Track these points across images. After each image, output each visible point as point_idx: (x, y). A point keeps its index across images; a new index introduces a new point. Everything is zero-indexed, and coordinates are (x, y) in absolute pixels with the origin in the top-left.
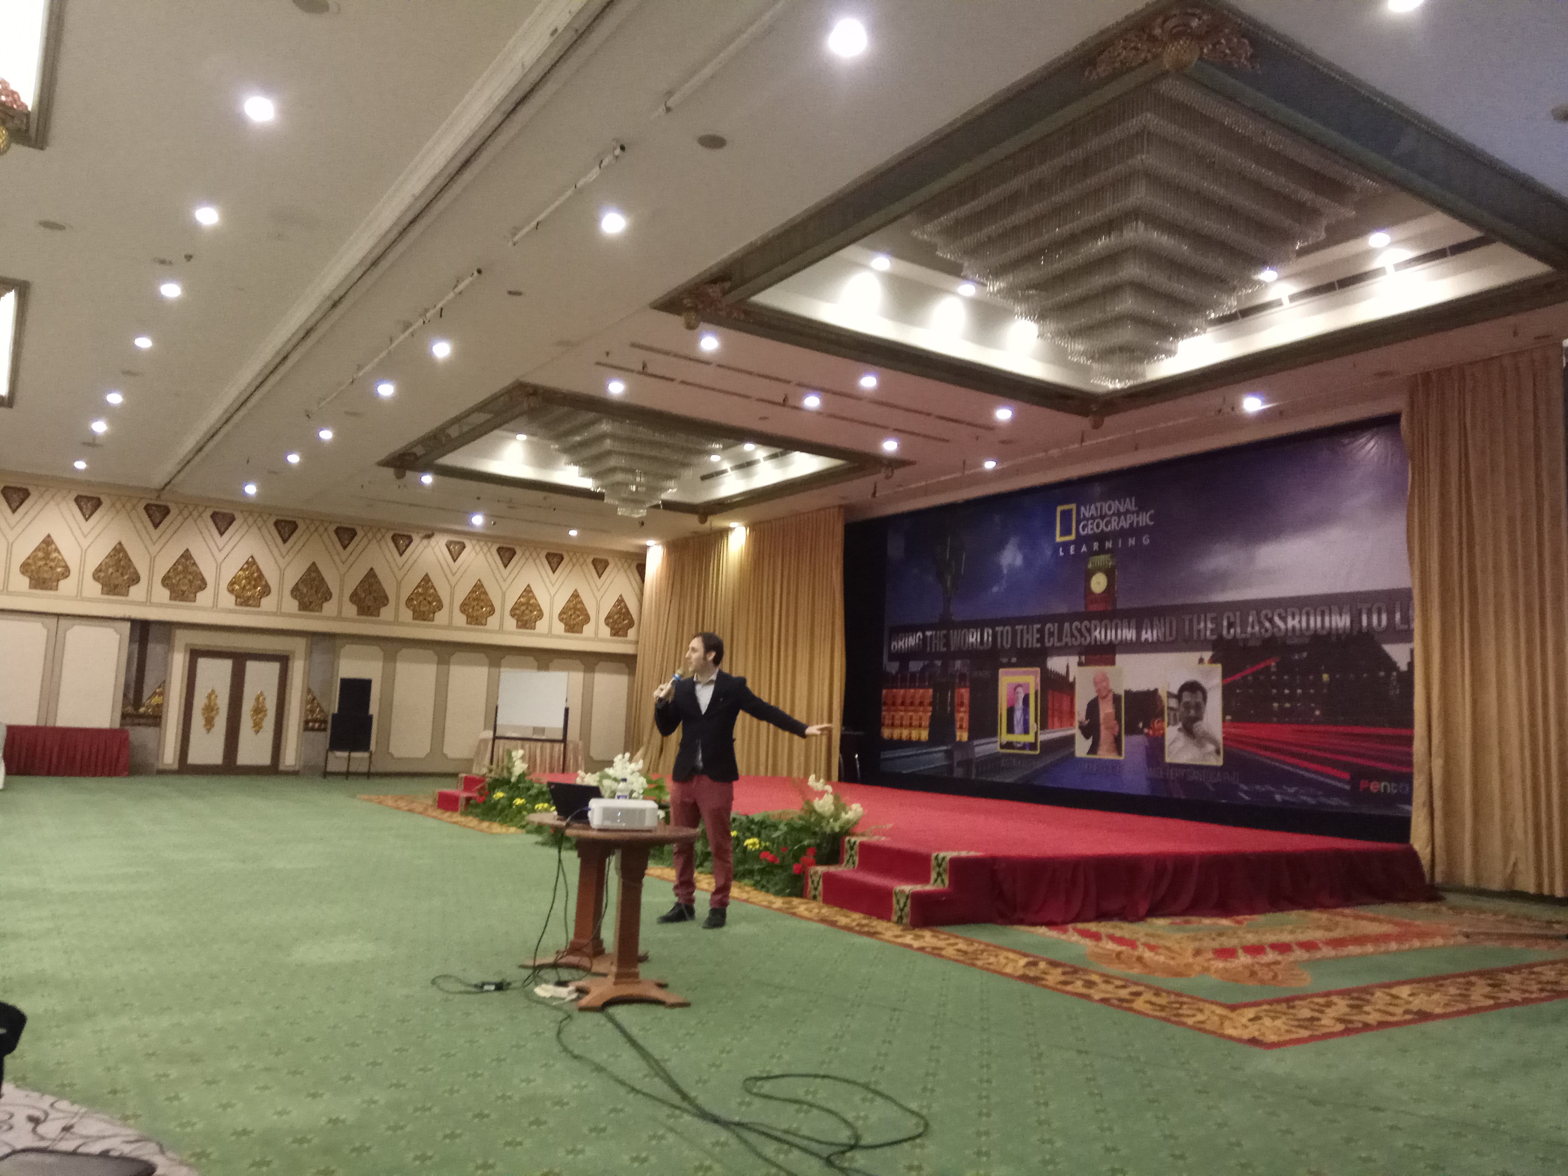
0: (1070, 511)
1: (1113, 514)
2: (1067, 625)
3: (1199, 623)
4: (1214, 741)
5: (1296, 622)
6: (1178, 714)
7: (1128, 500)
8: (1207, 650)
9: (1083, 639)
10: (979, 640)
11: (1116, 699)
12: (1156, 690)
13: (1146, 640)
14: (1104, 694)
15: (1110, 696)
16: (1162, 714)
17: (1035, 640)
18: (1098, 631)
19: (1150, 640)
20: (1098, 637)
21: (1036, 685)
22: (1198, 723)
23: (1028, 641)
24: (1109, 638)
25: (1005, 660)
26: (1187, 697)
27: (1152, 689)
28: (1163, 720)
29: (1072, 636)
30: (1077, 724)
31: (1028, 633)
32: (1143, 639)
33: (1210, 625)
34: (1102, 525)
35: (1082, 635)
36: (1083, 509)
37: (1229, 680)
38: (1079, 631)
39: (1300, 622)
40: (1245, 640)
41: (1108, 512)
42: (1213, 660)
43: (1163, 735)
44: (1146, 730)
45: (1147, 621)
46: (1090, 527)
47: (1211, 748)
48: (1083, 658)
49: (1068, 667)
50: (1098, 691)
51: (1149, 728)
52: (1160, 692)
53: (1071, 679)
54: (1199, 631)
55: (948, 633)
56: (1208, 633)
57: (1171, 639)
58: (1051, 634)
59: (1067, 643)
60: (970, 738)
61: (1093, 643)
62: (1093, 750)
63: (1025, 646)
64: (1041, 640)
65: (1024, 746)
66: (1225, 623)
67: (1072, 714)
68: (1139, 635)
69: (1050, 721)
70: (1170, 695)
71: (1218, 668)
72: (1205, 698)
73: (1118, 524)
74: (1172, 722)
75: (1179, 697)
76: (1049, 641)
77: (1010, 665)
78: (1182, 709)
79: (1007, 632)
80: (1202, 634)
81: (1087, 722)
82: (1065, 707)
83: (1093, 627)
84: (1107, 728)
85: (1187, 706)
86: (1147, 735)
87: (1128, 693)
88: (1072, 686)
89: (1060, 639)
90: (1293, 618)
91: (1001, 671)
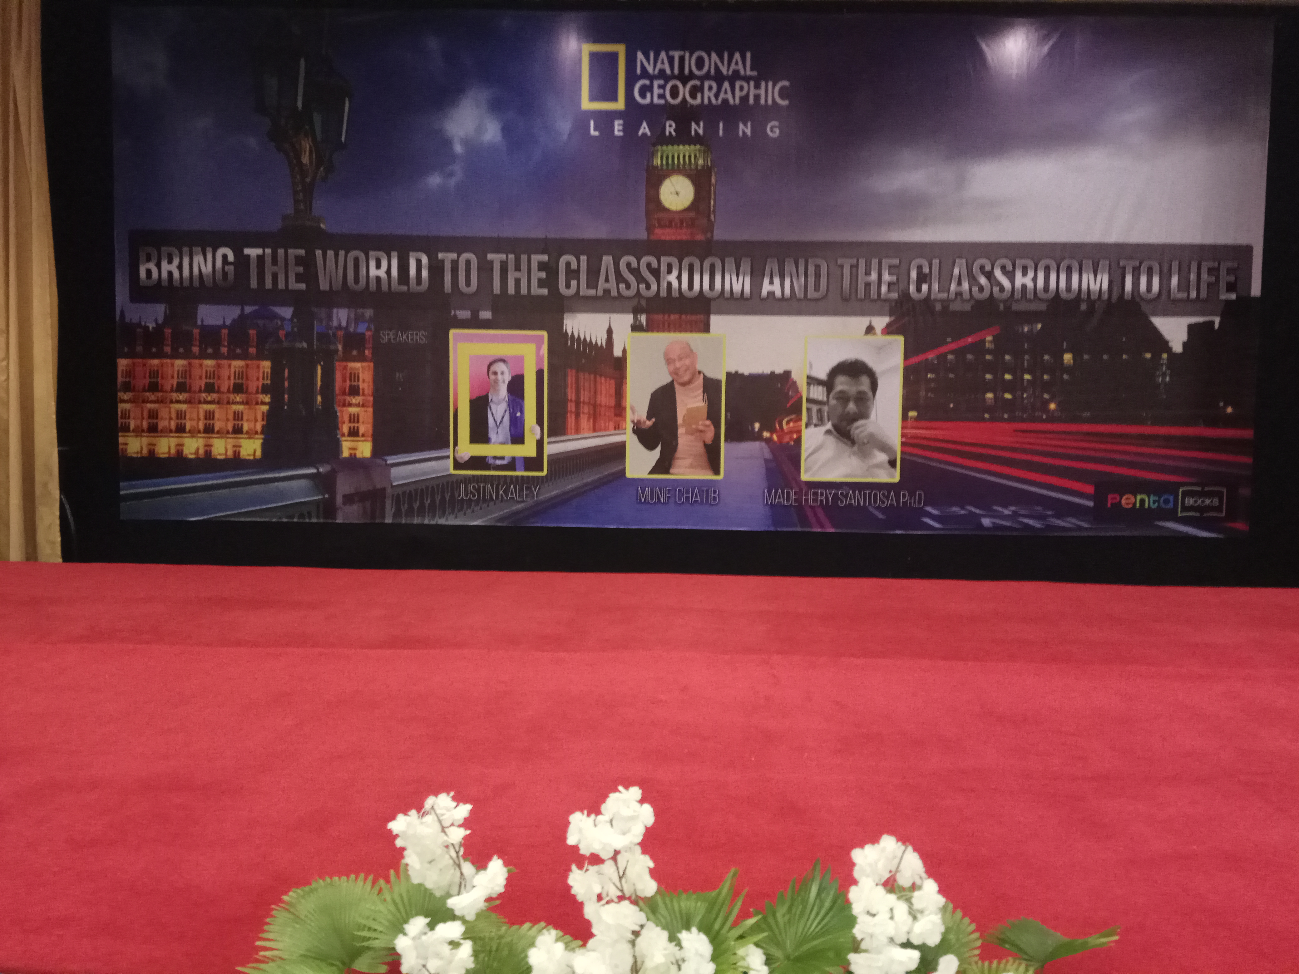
0: (613, 57)
1: (707, 76)
2: (607, 260)
3: (868, 273)
4: (885, 448)
5: (1028, 281)
6: (826, 409)
7: (737, 56)
8: (880, 314)
9: (642, 286)
10: (395, 272)
11: (711, 386)
12: (787, 374)
13: (771, 294)
14: (686, 378)
15: (700, 381)
16: (797, 409)
17: (534, 283)
18: (675, 273)
19: (778, 294)
20: (675, 284)
21: (539, 359)
22: (861, 422)
23: (518, 282)
24: (697, 286)
25: (463, 314)
26: (842, 384)
27: (779, 370)
28: (800, 419)
29: (620, 278)
30: (629, 426)
31: (518, 268)
32: (764, 293)
33: (886, 277)
34: (684, 92)
35: (640, 279)
36: (640, 56)
37: (914, 360)
38: (635, 272)
39: (1035, 280)
40: (946, 303)
41: (697, 72)
42: (889, 330)
43: (798, 441)
44: (766, 434)
45: (772, 265)
46: (656, 91)
47: (882, 457)
48: (643, 318)
49: (610, 332)
50: (675, 373)
51: (772, 430)
52: (794, 376)
53: (617, 352)
54: (868, 285)
55: (311, 255)
56: (884, 289)
57: (816, 295)
58: (573, 274)
59: (607, 292)
60: (376, 452)
61: (663, 293)
62: (663, 465)
63: (511, 290)
64: (550, 282)
65: (512, 464)
66: (914, 274)
67: (619, 410)
68: (757, 285)
69: (571, 420)
70: (812, 381)
71: (900, 340)
72: (874, 386)
73: (717, 96)
74: (815, 421)
75: (828, 384)
76: (568, 286)
77: (475, 323)
78: (833, 402)
79: (468, 263)
80: (874, 289)
81: (649, 423)
82: (605, 398)
83: (664, 268)
84: (689, 432)
85: (843, 398)
86: (768, 441)
87: (732, 377)
88: (620, 364)
89: (592, 283)
90: (1025, 274)
91: (453, 333)
